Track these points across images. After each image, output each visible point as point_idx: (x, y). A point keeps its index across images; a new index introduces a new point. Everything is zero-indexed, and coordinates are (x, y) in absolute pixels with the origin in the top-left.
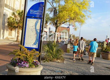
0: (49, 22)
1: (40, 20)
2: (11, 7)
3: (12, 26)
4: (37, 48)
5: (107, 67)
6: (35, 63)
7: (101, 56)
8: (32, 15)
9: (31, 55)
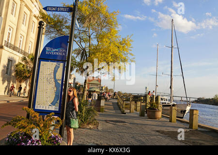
0: (75, 70)
1: (62, 64)
2: (22, 50)
3: (21, 76)
4: (58, 110)
5: (157, 131)
6: (54, 139)
7: (146, 115)
8: (50, 55)
9: (46, 126)
